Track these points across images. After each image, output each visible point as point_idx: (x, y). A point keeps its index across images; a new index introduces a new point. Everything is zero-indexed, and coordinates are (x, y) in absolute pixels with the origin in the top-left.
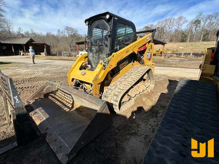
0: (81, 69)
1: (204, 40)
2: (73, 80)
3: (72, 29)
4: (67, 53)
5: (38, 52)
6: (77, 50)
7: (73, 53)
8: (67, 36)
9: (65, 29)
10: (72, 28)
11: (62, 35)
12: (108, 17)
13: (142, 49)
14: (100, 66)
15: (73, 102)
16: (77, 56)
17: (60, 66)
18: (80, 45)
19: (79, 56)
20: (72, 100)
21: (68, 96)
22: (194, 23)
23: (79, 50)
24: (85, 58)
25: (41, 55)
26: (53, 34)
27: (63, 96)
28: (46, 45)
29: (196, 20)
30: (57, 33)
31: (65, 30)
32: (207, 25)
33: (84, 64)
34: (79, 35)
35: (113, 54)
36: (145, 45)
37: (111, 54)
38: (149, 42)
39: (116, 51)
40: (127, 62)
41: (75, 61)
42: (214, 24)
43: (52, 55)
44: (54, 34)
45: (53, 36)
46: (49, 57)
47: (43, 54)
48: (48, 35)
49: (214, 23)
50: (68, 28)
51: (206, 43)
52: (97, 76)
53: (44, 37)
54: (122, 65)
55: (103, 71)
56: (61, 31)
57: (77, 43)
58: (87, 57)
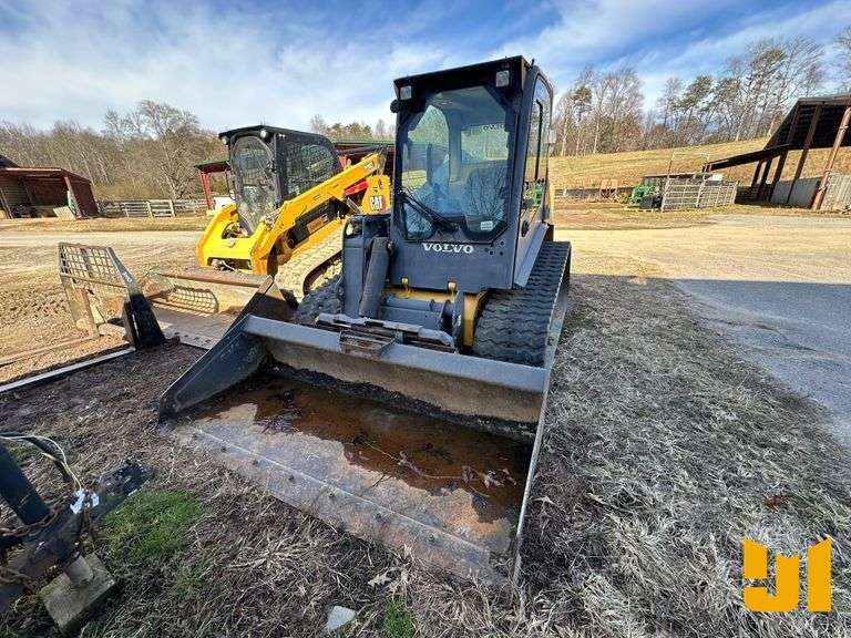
0: (224, 237)
1: (602, 149)
2: (210, 260)
3: (172, 111)
4: (167, 203)
5: (38, 204)
6: (205, 194)
7: (193, 205)
8: (154, 137)
9: (141, 113)
10: (172, 107)
11: (127, 132)
12: (264, 134)
13: (357, 191)
14: (262, 227)
15: (217, 304)
16: (209, 212)
17: (153, 247)
18: (216, 174)
19: (218, 210)
20: (214, 301)
21: (205, 295)
22: (575, 98)
23: (212, 189)
24: (232, 214)
25: (54, 216)
26: (85, 127)
27: (192, 299)
28: (72, 177)
29: (578, 88)
30: (104, 127)
31: (142, 117)
32: (608, 105)
33: (230, 227)
34: (204, 133)
35: (286, 202)
36: (364, 180)
37: (282, 203)
38: (374, 173)
39: (294, 195)
40: (326, 219)
41: (204, 229)
42: (624, 103)
43: (103, 216)
44: (89, 129)
45: (88, 137)
46: (92, 222)
47: (65, 213)
48: (62, 135)
49: (622, 100)
50: (151, 110)
51: (605, 157)
52: (258, 244)
53: (42, 141)
54: (312, 223)
55: (267, 236)
56: (121, 116)
57: (200, 167)
58: (236, 211)
